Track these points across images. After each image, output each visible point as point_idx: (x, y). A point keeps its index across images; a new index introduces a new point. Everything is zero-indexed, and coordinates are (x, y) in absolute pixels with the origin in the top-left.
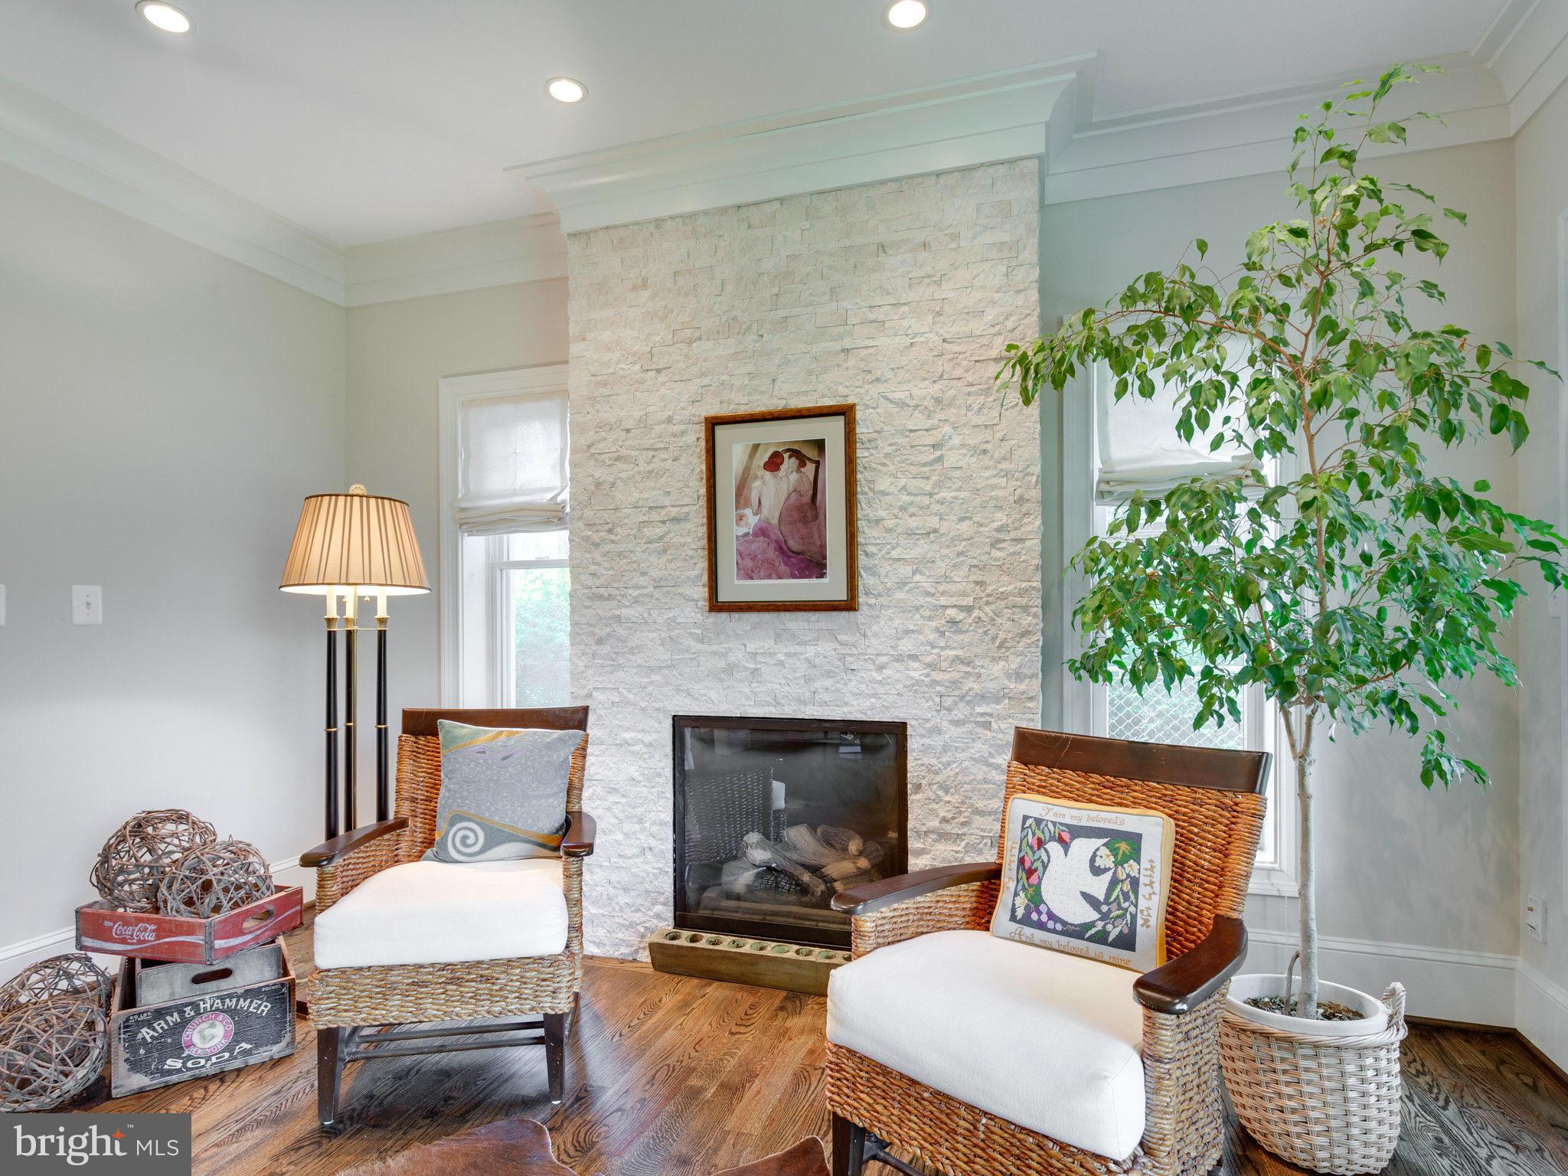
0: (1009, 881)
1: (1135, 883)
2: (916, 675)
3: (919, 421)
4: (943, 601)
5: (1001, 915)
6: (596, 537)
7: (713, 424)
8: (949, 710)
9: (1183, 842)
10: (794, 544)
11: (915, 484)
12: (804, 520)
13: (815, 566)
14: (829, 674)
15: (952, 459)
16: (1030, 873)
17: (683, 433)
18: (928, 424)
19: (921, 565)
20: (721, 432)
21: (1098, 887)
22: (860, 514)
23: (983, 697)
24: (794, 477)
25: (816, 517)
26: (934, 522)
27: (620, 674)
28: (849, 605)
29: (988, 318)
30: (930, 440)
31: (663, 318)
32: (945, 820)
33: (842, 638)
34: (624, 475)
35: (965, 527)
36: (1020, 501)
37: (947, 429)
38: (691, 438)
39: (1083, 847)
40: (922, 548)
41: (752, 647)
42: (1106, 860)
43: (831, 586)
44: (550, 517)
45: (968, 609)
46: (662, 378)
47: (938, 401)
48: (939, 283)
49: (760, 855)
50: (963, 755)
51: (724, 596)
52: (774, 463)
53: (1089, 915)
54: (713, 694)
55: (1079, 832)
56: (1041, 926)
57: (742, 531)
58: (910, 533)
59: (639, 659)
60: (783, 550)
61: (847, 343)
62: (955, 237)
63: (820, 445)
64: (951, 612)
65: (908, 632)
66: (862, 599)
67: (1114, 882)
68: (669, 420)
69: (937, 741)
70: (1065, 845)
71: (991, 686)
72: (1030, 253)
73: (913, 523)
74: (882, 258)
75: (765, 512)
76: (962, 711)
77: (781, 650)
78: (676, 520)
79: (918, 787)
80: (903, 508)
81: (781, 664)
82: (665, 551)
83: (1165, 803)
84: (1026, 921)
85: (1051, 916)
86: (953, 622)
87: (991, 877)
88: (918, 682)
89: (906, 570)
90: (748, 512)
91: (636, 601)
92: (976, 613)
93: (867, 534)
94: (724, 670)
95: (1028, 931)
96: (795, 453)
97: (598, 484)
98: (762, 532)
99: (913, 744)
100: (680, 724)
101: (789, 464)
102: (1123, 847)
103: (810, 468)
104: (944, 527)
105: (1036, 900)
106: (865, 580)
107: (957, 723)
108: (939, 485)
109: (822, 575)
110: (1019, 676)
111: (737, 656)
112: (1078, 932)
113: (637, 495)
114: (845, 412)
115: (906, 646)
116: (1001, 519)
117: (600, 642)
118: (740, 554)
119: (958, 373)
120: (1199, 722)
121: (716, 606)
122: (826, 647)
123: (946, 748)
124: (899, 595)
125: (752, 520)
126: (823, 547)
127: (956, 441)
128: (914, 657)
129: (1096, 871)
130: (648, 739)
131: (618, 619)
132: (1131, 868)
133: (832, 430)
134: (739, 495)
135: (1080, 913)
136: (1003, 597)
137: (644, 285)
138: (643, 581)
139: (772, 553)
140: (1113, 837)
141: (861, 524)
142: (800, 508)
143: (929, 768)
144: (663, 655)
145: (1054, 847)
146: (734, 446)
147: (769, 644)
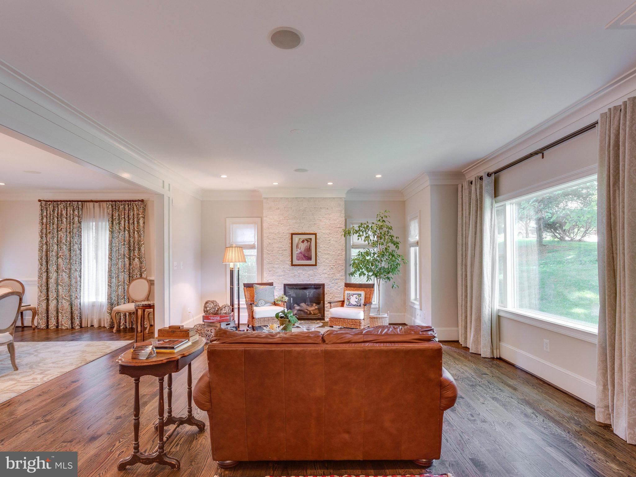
0: (346, 301)
1: (361, 299)
2: (326, 276)
3: (327, 236)
4: (330, 264)
5: (345, 305)
6: (269, 253)
7: (292, 234)
8: (331, 281)
9: (366, 294)
10: (306, 255)
11: (326, 246)
12: (308, 251)
13: (309, 258)
14: (312, 276)
15: (332, 242)
16: (349, 300)
17: (286, 235)
18: (328, 237)
19: (327, 259)
20: (294, 236)
21: (357, 300)
22: (317, 250)
23: (336, 279)
24: (306, 244)
25: (310, 251)
26: (329, 252)
27: (274, 277)
28: (316, 265)
29: (337, 221)
30: (328, 239)
31: (282, 215)
32: (331, 299)
33: (314, 270)
34: (275, 242)
35: (334, 253)
36: (342, 249)
37: (331, 238)
38: (287, 236)
39: (355, 296)
40: (327, 256)
41: (299, 272)
42: (357, 297)
43: (312, 262)
44: (252, 247)
45: (334, 266)
46: (282, 225)
47: (330, 233)
48: (330, 215)
49: (298, 308)
50: (333, 288)
51: (294, 263)
52: (303, 242)
53: (356, 303)
54: (292, 280)
55: (354, 294)
56: (350, 305)
57: (297, 253)
58: (325, 254)
59: (278, 274)
60: (304, 256)
61: (315, 223)
62: (332, 208)
63: (311, 239)
64: (332, 266)
65: (325, 269)
66: (317, 264)
67: (359, 299)
68: (284, 233)
69: (329, 286)
70: (353, 296)
71: (338, 277)
72: (343, 212)
73: (326, 252)
74: (321, 210)
75: (301, 250)
76: (333, 282)
77: (304, 272)
78: (285, 250)
79: (326, 294)
80: (324, 250)
81: (304, 275)
82: (283, 255)
83: (364, 290)
84: (349, 305)
85: (351, 304)
86: (332, 268)
87: (343, 301)
88: (326, 277)
89: (325, 259)
90: (298, 249)
91: (277, 264)
92: (335, 266)
93: (318, 254)
94: (293, 276)
95: (349, 306)
96: (307, 240)
97: (269, 243)
98: (301, 253)
99: (326, 287)
100: (285, 285)
101: (306, 242)
102: (359, 295)
103: (309, 243)
104: (330, 253)
105: (350, 303)
106: (318, 261)
107: (332, 283)
108: (330, 246)
109: (311, 260)
110: (342, 276)
111: (296, 273)
112: (355, 305)
113: (277, 245)
114: (315, 234)
115: (325, 271)
116: (339, 252)
117: (270, 271)
118: (297, 256)
119: (333, 229)
120: (367, 281)
121: (292, 265)
122: (311, 272)
123: (331, 287)
124: (324, 263)
125: (299, 251)
126: (311, 256)
127: (332, 240)
128: (326, 273)
129: (356, 298)
130: (279, 288)
131: (274, 267)
132: (360, 298)
133: (313, 237)
134: (297, 246)
135: (355, 303)
136: (339, 264)
137: (279, 209)
138: (278, 261)
139: (302, 256)
140: (358, 294)
141: (317, 252)
142: (307, 249)
143: (328, 291)
144: (282, 274)
145: (351, 296)
146: (296, 239)
147: (302, 271)
